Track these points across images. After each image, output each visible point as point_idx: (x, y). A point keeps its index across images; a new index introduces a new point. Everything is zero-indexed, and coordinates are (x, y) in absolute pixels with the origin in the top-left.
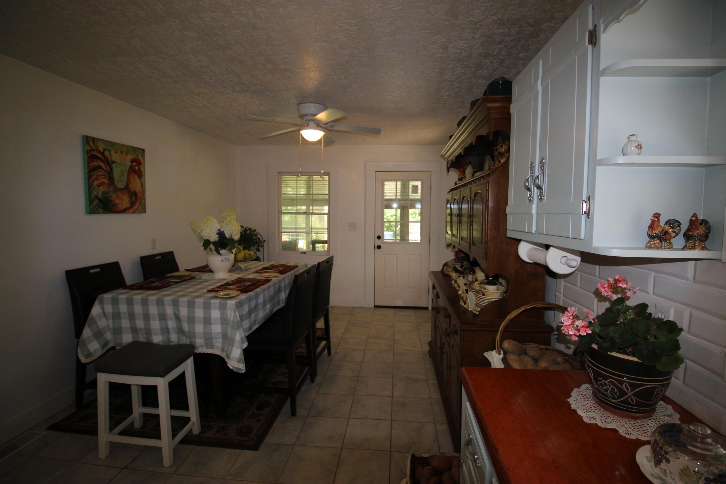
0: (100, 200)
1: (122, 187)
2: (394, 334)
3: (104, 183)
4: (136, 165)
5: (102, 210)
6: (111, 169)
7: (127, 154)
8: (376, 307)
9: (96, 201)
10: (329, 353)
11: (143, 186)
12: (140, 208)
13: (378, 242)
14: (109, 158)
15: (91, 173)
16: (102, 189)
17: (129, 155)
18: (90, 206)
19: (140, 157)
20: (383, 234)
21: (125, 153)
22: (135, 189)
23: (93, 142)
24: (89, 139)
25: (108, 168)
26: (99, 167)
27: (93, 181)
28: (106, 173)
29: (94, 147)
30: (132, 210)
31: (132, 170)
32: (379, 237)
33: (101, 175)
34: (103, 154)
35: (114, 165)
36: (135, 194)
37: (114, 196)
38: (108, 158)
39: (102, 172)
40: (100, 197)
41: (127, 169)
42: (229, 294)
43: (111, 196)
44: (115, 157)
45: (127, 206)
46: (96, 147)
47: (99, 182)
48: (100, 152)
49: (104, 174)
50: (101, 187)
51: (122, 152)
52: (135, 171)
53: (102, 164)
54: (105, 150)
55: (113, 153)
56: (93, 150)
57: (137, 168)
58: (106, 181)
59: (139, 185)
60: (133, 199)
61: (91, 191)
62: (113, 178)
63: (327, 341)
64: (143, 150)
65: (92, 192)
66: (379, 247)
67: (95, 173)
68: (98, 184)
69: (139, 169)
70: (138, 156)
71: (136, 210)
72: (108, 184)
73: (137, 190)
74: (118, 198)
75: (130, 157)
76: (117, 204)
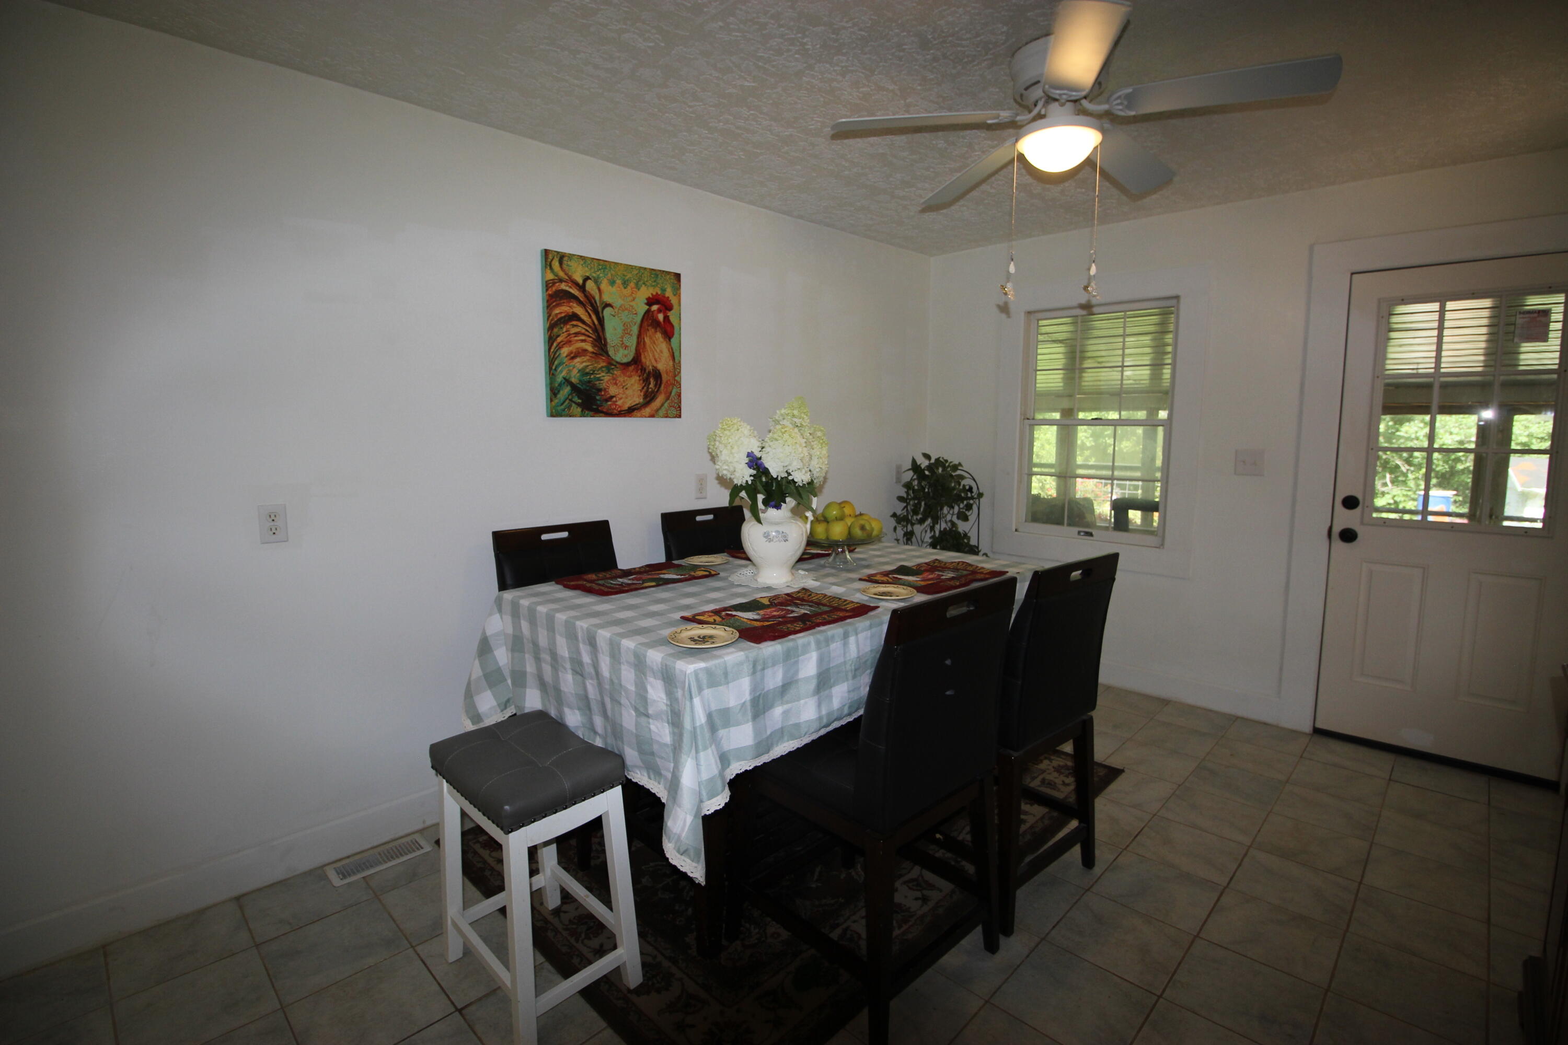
0: (574, 387)
1: (625, 360)
2: (1367, 860)
3: (585, 351)
4: (659, 311)
5: (579, 410)
6: (601, 321)
7: (638, 287)
8: (1318, 732)
9: (567, 390)
10: (1088, 860)
11: (674, 357)
12: (666, 405)
13: (1346, 519)
14: (597, 298)
15: (556, 330)
16: (579, 363)
17: (643, 288)
18: (551, 400)
19: (669, 293)
20: (1372, 493)
21: (632, 285)
22: (655, 365)
23: (561, 263)
24: (550, 257)
25: (594, 317)
26: (575, 317)
27: (560, 347)
28: (587, 328)
29: (561, 274)
30: (648, 410)
31: (649, 321)
32: (1351, 503)
33: (577, 334)
34: (582, 288)
35: (607, 312)
36: (657, 375)
37: (606, 378)
38: (594, 298)
39: (581, 328)
40: (574, 380)
41: (639, 319)
42: (711, 637)
43: (599, 379)
44: (610, 293)
45: (637, 402)
46: (566, 274)
47: (573, 348)
48: (576, 284)
49: (583, 331)
50: (578, 360)
51: (625, 283)
52: (656, 324)
53: (579, 311)
54: (586, 279)
55: (604, 285)
56: (561, 281)
57: (661, 317)
58: (590, 348)
59: (666, 353)
60: (652, 386)
61: (554, 368)
62: (605, 340)
63: (1080, 823)
64: (678, 276)
65: (555, 370)
66: (1348, 536)
67: (564, 330)
68: (571, 353)
69: (666, 318)
70: (664, 290)
71: (657, 410)
72: (593, 353)
73: (661, 366)
74: (616, 384)
75: (646, 292)
76: (612, 397)
